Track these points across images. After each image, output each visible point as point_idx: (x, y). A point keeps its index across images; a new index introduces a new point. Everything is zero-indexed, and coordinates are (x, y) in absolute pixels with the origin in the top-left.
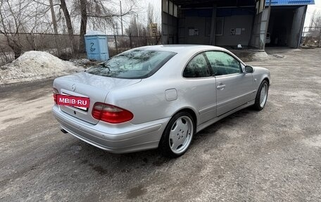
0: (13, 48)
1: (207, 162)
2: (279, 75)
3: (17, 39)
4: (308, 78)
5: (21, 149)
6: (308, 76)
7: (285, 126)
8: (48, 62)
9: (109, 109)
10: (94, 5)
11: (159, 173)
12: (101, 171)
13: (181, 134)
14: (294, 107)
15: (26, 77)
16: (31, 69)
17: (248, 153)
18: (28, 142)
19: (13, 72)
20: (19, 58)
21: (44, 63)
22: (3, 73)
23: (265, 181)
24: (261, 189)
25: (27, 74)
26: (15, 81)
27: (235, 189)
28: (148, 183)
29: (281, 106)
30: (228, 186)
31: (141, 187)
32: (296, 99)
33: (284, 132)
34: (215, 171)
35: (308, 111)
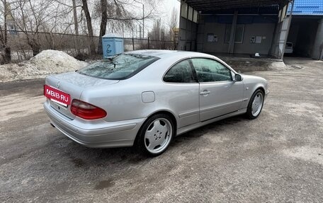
0: (32, 46)
1: (180, 163)
2: (288, 86)
3: (36, 38)
4: (317, 91)
5: (15, 139)
6: (318, 89)
7: (272, 136)
8: (63, 61)
9: (83, 106)
10: (115, 8)
11: (131, 169)
12: (79, 163)
13: (158, 134)
14: (289, 119)
15: (40, 75)
16: (46, 67)
17: (222, 158)
18: (23, 133)
19: (29, 69)
20: (36, 56)
21: (60, 62)
22: (19, 70)
23: (228, 184)
24: (221, 191)
25: (42, 72)
26: (30, 78)
27: (197, 189)
28: (118, 178)
29: (276, 116)
30: (191, 186)
31: (110, 180)
32: (294, 110)
33: (267, 142)
34: (184, 172)
35: (303, 123)
